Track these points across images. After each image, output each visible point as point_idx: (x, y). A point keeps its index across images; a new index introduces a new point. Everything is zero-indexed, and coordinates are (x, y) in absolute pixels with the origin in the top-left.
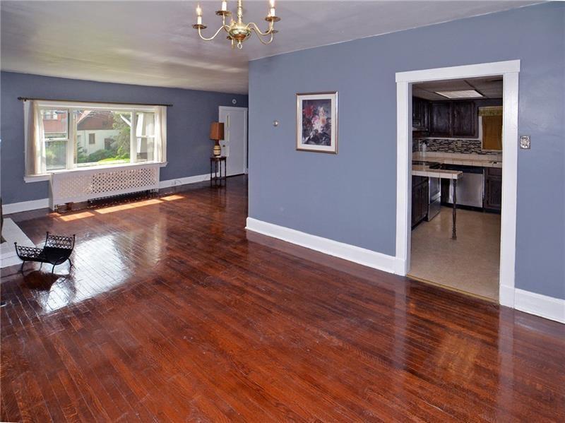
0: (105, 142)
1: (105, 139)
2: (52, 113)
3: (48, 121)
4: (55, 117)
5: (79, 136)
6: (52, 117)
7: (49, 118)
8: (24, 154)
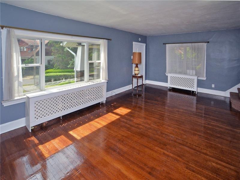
0: (48, 62)
1: (48, 60)
2: (24, 48)
3: (22, 51)
4: (25, 50)
5: (36, 59)
6: (24, 50)
7: (22, 50)
8: (2, 79)
